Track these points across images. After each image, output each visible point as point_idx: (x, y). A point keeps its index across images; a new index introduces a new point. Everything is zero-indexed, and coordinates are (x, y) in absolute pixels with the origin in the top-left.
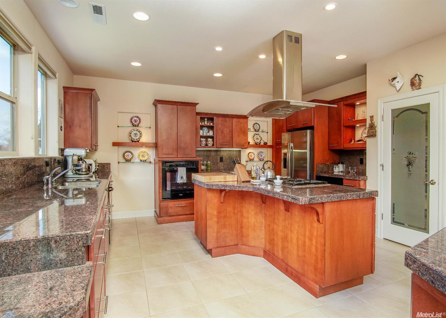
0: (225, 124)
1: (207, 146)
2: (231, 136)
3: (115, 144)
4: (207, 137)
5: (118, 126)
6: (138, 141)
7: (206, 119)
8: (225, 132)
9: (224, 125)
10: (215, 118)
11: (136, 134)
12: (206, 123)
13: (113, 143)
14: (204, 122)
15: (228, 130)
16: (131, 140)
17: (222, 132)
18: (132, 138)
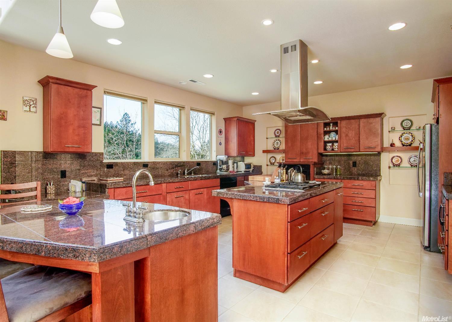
0: (349, 126)
1: (334, 150)
2: (357, 138)
3: (264, 152)
4: (333, 142)
5: (267, 138)
6: (278, 149)
7: (331, 124)
8: (350, 135)
9: (349, 128)
10: (339, 122)
11: (277, 143)
12: (331, 128)
13: (263, 150)
14: (330, 128)
15: (353, 133)
16: (274, 148)
17: (347, 135)
18: (274, 146)
